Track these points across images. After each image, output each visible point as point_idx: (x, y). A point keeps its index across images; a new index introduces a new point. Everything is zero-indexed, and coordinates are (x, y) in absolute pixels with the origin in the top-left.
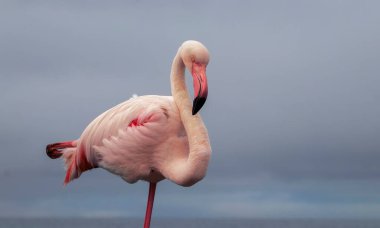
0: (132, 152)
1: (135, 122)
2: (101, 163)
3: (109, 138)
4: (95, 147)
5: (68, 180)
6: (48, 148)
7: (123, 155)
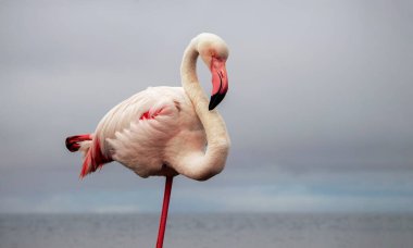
0: (143, 146)
1: (146, 115)
2: (115, 156)
3: (121, 131)
4: (108, 140)
5: (84, 173)
6: (68, 140)
7: (135, 148)
